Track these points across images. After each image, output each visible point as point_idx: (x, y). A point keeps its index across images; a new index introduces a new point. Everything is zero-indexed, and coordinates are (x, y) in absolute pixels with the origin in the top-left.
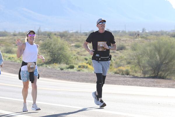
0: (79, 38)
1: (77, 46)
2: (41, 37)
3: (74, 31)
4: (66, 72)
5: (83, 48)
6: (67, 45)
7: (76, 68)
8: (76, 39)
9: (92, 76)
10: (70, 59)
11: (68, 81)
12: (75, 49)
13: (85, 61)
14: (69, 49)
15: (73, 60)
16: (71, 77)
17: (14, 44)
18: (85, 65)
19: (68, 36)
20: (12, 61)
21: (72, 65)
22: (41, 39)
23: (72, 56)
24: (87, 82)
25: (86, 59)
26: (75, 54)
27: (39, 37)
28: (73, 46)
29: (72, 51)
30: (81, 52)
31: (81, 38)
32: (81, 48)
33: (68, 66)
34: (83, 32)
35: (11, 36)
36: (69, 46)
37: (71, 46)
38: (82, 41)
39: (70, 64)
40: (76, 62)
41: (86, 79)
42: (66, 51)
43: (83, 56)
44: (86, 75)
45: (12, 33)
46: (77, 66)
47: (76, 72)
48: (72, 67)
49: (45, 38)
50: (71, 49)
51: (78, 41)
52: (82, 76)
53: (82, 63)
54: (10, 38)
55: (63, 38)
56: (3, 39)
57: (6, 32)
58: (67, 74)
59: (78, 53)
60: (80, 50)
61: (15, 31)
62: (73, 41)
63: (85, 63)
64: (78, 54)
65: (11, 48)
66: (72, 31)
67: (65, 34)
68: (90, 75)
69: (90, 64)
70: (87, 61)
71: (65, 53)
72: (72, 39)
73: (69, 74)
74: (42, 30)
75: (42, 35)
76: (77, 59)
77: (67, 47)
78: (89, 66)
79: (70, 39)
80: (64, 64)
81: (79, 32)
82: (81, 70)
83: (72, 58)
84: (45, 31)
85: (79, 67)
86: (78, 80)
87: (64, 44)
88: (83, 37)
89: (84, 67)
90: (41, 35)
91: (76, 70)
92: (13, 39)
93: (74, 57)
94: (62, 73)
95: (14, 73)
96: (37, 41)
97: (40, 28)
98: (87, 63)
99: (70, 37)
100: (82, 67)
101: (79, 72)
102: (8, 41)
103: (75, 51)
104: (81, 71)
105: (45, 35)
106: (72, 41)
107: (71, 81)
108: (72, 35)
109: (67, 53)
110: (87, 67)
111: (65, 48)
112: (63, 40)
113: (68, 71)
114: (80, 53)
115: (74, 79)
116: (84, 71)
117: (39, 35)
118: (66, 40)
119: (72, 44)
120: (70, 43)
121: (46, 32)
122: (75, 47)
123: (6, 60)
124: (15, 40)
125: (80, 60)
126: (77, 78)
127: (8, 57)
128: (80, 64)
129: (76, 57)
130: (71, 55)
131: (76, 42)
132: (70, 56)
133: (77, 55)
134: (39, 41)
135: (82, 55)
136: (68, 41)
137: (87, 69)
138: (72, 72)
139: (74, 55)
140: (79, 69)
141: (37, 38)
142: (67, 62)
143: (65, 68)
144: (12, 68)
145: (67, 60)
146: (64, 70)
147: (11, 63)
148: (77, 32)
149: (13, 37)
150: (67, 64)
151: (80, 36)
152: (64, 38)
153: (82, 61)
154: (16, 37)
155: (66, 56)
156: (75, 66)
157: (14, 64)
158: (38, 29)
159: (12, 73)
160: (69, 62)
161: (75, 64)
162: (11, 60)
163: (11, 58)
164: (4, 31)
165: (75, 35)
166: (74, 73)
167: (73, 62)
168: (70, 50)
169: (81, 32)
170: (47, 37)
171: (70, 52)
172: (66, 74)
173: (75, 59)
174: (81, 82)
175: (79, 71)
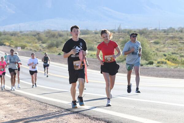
0: (158, 35)
1: (156, 43)
2: (121, 35)
3: (153, 28)
4: (145, 68)
5: (161, 44)
6: (146, 42)
7: (155, 63)
8: (155, 36)
9: (170, 72)
10: (149, 55)
11: (148, 76)
12: (154, 46)
13: (164, 57)
14: (148, 45)
15: (152, 56)
16: (151, 73)
17: (96, 41)
18: (164, 61)
19: (147, 34)
20: (94, 58)
21: (151, 61)
22: (121, 37)
23: (151, 53)
24: (166, 77)
25: (165, 55)
26: (154, 50)
27: (119, 35)
28: (152, 43)
29: (151, 47)
30: (160, 48)
31: (159, 34)
32: (160, 44)
33: (147, 62)
34: (162, 29)
35: (92, 34)
36: (148, 43)
37: (150, 43)
38: (161, 37)
39: (149, 60)
40: (155, 58)
41: (165, 75)
42: (145, 47)
43: (162, 52)
44: (165, 70)
45: (93, 31)
46: (156, 62)
47: (155, 67)
48: (151, 63)
49: (125, 35)
50: (150, 45)
51: (157, 38)
52: (161, 71)
53: (161, 59)
54: (91, 36)
55: (142, 35)
56: (85, 37)
57: (88, 30)
58: (147, 70)
59: (157, 49)
60: (159, 46)
61: (96, 30)
62: (153, 38)
63: (164, 59)
64: (158, 51)
65: (93, 46)
66: (151, 28)
67: (145, 32)
68: (169, 71)
69: (169, 60)
70: (166, 57)
71: (145, 49)
72: (152, 36)
73: (149, 70)
74: (123, 28)
75: (123, 33)
76: (156, 55)
77: (147, 43)
78: (168, 62)
79: (149, 36)
80: (144, 60)
81: (158, 29)
82: (160, 65)
83: (152, 54)
84: (125, 28)
85: (158, 63)
86: (157, 76)
87: (143, 41)
88: (162, 34)
89: (163, 63)
90: (121, 32)
91: (155, 65)
92: (94, 37)
93: (153, 53)
94: (142, 69)
95: (96, 70)
96: (117, 38)
97: (120, 26)
98: (166, 59)
99: (149, 34)
100: (161, 62)
101: (159, 68)
102: (89, 39)
103: (154, 47)
104: (160, 67)
105: (125, 33)
106: (151, 39)
107: (150, 77)
108: (151, 32)
109: (146, 49)
110: (166, 63)
111: (144, 45)
112: (142, 37)
113: (148, 67)
114: (159, 50)
115: (154, 74)
116: (163, 67)
117: (119, 32)
118: (146, 37)
119: (151, 40)
120: (149, 39)
121: (126, 30)
122: (154, 44)
123: (88, 57)
124: (96, 38)
125: (159, 56)
126: (156, 74)
127: (90, 54)
128: (159, 60)
129: (155, 53)
130: (150, 51)
131: (155, 39)
132: (149, 53)
133: (156, 51)
134: (119, 38)
135: (160, 51)
136: (147, 38)
137: (165, 65)
138: (151, 68)
139: (154, 52)
140: (158, 65)
141: (118, 35)
142: (147, 58)
143: (144, 64)
144: (94, 65)
145: (146, 56)
146: (144, 65)
147: (93, 60)
148: (156, 29)
149: (95, 34)
150: (146, 60)
151: (159, 33)
152: (144, 35)
153: (161, 57)
154: (97, 35)
155: (145, 53)
156: (154, 61)
157: (96, 61)
158: (118, 27)
159: (94, 69)
160: (148, 58)
161: (154, 60)
162: (92, 57)
163: (93, 55)
164: (85, 29)
165: (154, 32)
166: (153, 68)
167: (153, 58)
168: (149, 47)
169: (159, 29)
170: (127, 35)
171: (149, 48)
172: (145, 69)
173: (154, 55)
174: (160, 77)
175: (158, 66)
